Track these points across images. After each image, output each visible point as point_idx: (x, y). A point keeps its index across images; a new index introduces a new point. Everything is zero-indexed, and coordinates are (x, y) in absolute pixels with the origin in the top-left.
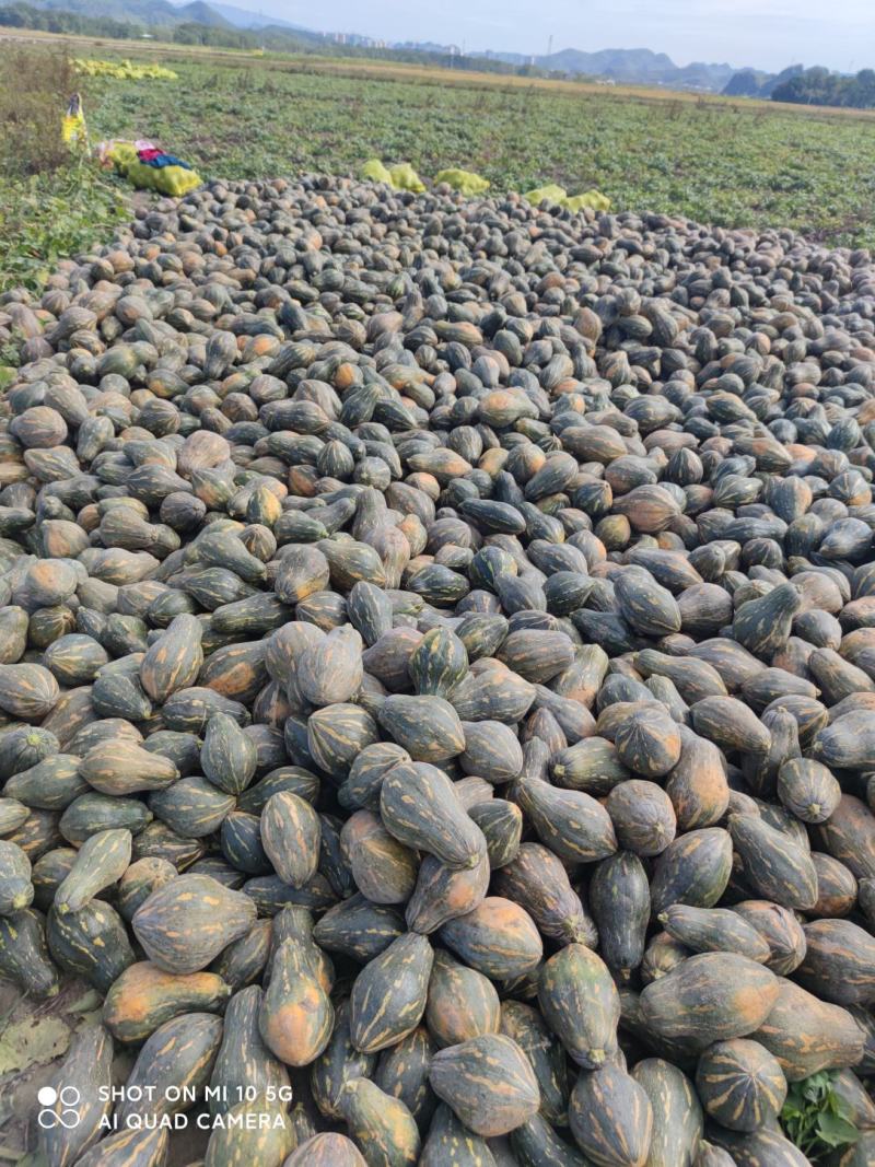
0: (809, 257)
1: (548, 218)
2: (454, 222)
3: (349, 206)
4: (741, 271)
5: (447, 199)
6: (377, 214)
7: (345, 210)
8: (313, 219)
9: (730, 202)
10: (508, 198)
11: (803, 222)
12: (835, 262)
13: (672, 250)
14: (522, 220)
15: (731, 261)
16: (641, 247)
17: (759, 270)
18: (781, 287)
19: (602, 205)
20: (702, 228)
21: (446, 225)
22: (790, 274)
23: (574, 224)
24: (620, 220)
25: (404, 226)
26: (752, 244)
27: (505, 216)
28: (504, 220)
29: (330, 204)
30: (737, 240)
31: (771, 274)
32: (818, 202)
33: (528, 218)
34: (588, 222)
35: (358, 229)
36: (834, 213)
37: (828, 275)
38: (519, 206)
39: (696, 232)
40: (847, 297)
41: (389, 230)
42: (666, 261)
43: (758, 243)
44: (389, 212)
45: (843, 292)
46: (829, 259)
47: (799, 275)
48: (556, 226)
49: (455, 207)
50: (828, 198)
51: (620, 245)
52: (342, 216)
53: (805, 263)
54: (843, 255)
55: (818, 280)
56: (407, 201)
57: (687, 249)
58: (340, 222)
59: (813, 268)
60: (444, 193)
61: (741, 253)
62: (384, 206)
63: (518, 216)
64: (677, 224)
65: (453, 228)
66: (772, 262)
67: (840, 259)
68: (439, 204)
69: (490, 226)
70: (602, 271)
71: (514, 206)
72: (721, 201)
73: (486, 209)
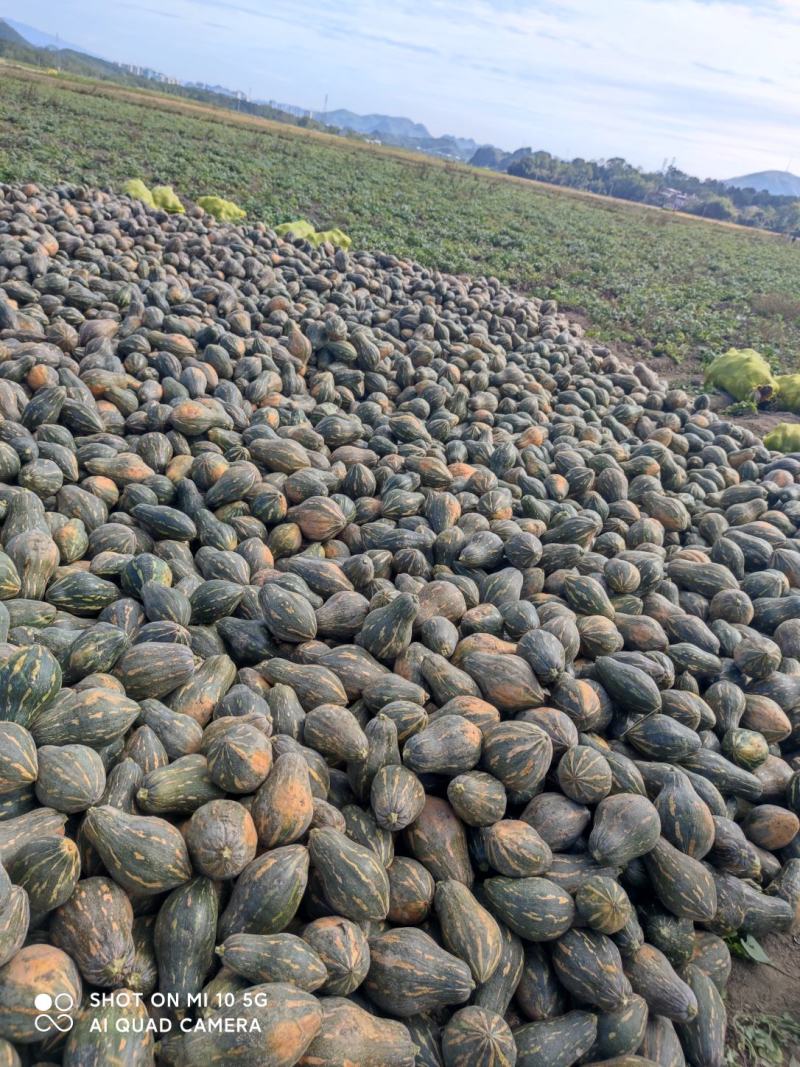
0: (506, 303)
1: (290, 248)
2: (198, 243)
3: (101, 217)
4: (452, 311)
5: (200, 222)
6: (126, 228)
7: (94, 220)
8: (56, 225)
9: (456, 252)
10: (256, 227)
11: (512, 274)
12: (526, 310)
13: (394, 287)
14: (266, 247)
15: (443, 301)
16: (367, 281)
17: (466, 311)
18: (481, 328)
19: (344, 243)
20: (425, 271)
21: (189, 244)
22: (490, 315)
23: (314, 257)
24: (356, 257)
25: (151, 242)
26: (463, 289)
27: (251, 242)
28: (249, 246)
29: (81, 213)
30: (453, 284)
31: (475, 315)
32: (527, 259)
33: (273, 246)
34: (328, 255)
35: (102, 239)
36: (538, 269)
37: (520, 319)
38: (265, 235)
39: (419, 274)
40: (534, 339)
41: (136, 244)
42: (388, 296)
43: (471, 288)
44: (137, 227)
45: (531, 334)
46: (522, 306)
47: (497, 317)
48: (296, 256)
49: (206, 230)
50: (536, 257)
51: (349, 278)
52: (91, 225)
53: (502, 307)
54: (536, 304)
55: (511, 323)
56: (160, 219)
57: (408, 287)
58: (87, 231)
59: (508, 313)
60: (197, 216)
61: (452, 294)
62: (134, 222)
63: (264, 245)
64: (405, 265)
65: (197, 247)
66: (476, 305)
67: (531, 306)
68: (191, 225)
69: (234, 249)
70: (333, 299)
71: (260, 234)
72: (448, 250)
73: (234, 235)
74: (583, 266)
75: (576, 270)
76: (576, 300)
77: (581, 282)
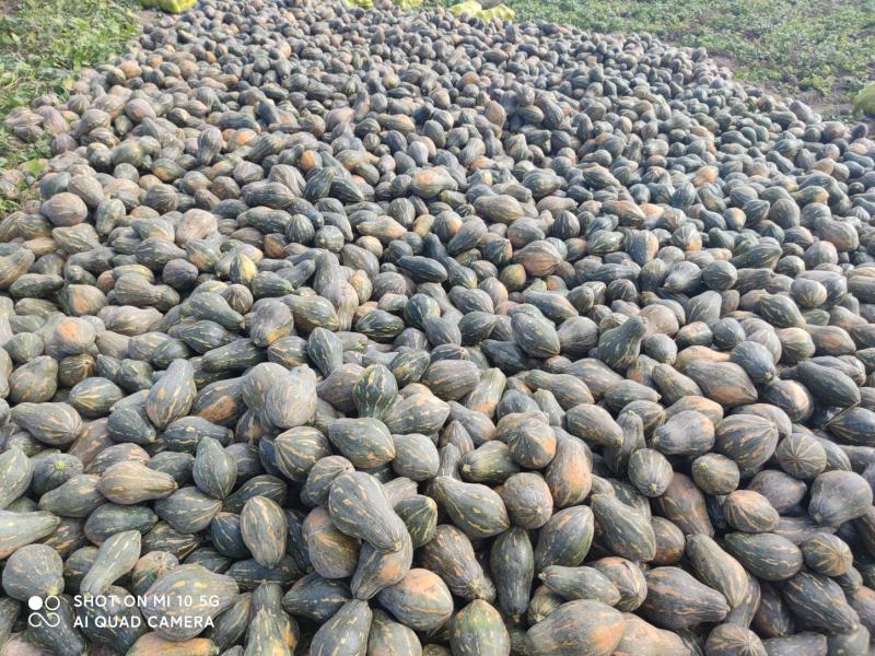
0: (662, 55)
1: (467, 27)
2: (394, 33)
3: (313, 20)
4: (612, 67)
5: (390, 13)
6: (335, 27)
7: (309, 23)
8: (284, 31)
9: (605, 11)
10: (436, 12)
11: (659, 26)
12: (681, 59)
13: (560, 52)
14: (447, 29)
15: (604, 59)
16: (536, 49)
17: (625, 66)
18: (641, 80)
19: (509, 16)
20: (584, 33)
21: (388, 35)
22: (648, 68)
23: (487, 32)
24: (522, 28)
25: (356, 36)
26: (620, 46)
27: (434, 26)
28: (434, 30)
29: (298, 18)
30: (609, 43)
31: (634, 69)
32: (670, 11)
33: (452, 28)
34: (498, 30)
35: (320, 39)
36: (682, 19)
37: (676, 69)
38: (445, 19)
39: (579, 37)
40: (690, 85)
41: (345, 40)
42: (556, 61)
43: (625, 44)
44: (344, 25)
45: (687, 82)
46: (677, 57)
47: (655, 69)
48: (473, 34)
49: (395, 20)
50: (678, 7)
51: (521, 49)
52: (308, 28)
53: (658, 60)
54: (687, 53)
55: (668, 73)
56: (359, 15)
57: (572, 50)
58: (306, 34)
59: (665, 64)
60: (387, 9)
61: (612, 53)
62: (340, 20)
63: (444, 27)
64: (565, 30)
65: (394, 37)
66: (635, 60)
67: (685, 56)
68: (383, 17)
69: (423, 35)
70: (508, 69)
71: (441, 18)
72: (599, 11)
73: (420, 21)
74: (724, 12)
75: (717, 16)
76: (721, 45)
77: (723, 27)
